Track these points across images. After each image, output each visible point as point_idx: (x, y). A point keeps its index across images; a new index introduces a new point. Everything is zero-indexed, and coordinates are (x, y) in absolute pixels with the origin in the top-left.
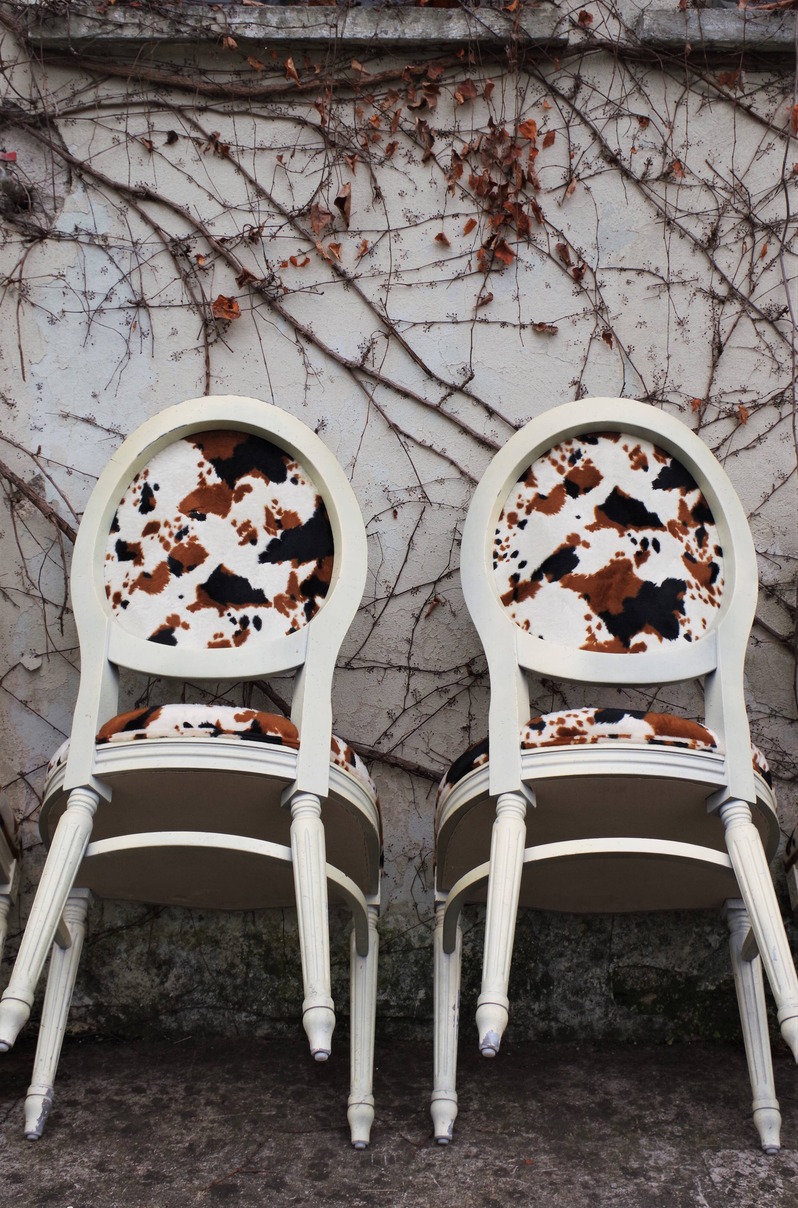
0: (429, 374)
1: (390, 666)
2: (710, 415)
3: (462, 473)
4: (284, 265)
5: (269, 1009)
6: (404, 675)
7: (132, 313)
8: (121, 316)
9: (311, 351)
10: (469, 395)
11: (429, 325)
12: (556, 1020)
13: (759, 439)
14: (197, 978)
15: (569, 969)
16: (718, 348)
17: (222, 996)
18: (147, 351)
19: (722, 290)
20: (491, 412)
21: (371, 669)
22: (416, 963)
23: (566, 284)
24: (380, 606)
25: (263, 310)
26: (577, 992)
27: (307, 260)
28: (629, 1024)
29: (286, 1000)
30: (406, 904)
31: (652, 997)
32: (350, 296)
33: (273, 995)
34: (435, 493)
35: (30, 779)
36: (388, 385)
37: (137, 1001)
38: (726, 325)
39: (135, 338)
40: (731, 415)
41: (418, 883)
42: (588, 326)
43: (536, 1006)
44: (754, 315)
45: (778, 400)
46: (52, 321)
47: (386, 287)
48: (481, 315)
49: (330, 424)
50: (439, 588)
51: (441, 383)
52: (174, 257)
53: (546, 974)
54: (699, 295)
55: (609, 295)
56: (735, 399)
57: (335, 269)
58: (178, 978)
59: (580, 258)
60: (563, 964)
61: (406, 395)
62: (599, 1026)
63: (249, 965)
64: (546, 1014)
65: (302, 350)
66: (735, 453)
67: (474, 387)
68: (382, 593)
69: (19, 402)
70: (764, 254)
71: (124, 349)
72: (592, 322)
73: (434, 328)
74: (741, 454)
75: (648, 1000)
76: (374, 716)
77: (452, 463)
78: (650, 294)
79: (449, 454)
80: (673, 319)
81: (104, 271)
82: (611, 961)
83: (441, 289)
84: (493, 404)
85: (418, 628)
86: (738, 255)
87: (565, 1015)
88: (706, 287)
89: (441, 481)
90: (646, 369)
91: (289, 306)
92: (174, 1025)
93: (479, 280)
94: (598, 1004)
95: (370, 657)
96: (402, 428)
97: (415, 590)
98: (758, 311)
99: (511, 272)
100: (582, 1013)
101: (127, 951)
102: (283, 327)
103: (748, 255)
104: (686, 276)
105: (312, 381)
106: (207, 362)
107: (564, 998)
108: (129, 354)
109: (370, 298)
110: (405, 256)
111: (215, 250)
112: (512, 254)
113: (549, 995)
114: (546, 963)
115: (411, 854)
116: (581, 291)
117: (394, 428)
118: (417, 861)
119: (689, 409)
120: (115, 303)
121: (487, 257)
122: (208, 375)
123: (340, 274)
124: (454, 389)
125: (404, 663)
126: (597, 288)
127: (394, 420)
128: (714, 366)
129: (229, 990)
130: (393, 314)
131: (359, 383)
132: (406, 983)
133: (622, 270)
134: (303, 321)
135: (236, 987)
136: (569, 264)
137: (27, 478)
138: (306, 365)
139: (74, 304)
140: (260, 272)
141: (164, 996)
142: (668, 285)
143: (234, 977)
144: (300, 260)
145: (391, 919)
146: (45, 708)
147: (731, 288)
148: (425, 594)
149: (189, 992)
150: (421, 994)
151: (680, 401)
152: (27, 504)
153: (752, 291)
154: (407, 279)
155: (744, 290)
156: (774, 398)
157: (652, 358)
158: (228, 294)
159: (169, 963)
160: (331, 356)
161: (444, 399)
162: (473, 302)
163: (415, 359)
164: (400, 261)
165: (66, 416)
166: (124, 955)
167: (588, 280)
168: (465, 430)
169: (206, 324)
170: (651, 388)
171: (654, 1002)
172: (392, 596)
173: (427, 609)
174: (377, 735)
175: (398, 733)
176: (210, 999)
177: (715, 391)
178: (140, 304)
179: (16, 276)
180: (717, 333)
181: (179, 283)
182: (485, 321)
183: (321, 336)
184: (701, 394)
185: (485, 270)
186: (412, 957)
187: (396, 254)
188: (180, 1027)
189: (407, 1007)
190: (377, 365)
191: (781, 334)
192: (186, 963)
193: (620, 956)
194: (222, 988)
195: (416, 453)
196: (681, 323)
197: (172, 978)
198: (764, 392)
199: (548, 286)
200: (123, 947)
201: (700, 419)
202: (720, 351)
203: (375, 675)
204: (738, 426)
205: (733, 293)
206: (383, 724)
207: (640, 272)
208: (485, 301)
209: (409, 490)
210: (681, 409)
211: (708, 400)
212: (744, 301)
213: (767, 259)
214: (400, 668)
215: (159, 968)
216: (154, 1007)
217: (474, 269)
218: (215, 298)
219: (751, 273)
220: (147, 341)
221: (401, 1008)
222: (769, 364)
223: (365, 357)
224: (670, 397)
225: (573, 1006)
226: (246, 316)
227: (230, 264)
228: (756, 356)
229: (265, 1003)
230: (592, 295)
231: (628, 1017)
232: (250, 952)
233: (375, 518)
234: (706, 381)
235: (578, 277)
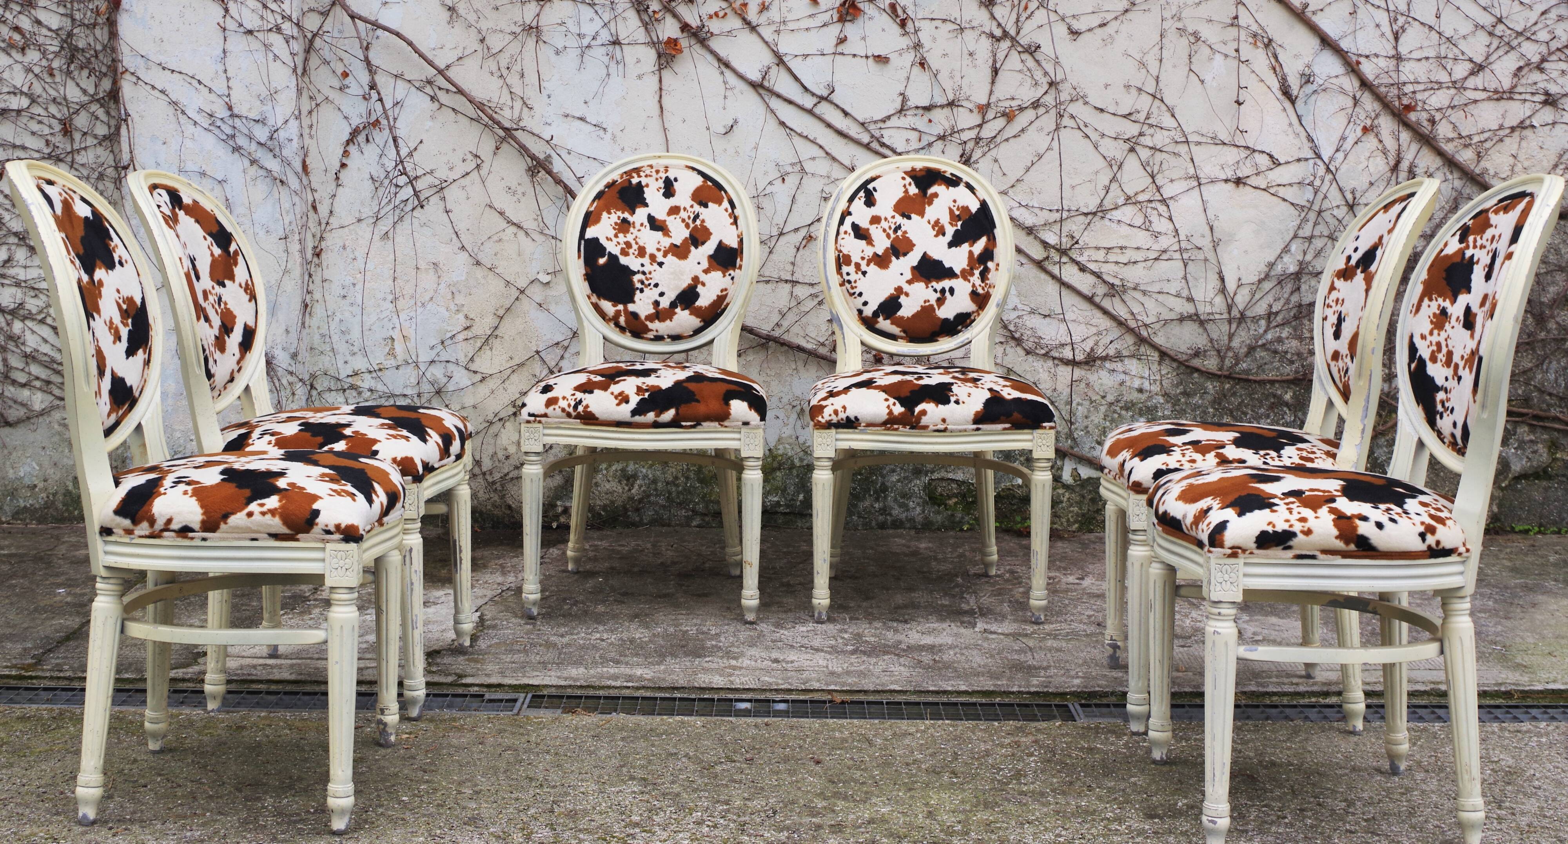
0: (806, 89)
1: (780, 280)
2: (990, 115)
3: (827, 153)
4: (711, 17)
5: (701, 507)
6: (788, 286)
7: (611, 48)
8: (603, 50)
9: (728, 73)
10: (831, 102)
11: (806, 56)
12: (890, 515)
13: (1023, 130)
14: (653, 486)
15: (898, 481)
16: (995, 71)
17: (669, 499)
18: (621, 73)
19: (998, 33)
20: (846, 114)
21: (768, 282)
22: (798, 476)
23: (896, 29)
24: (774, 241)
25: (697, 47)
26: (904, 496)
27: (726, 14)
28: (939, 518)
29: (712, 502)
30: (791, 437)
31: (954, 500)
32: (754, 37)
33: (703, 497)
34: (808, 166)
35: (542, 354)
36: (779, 96)
37: (613, 502)
38: (1001, 56)
39: (613, 65)
40: (1004, 114)
41: (799, 423)
42: (910, 56)
43: (877, 505)
44: (1020, 49)
45: (1036, 105)
46: (557, 53)
47: (778, 32)
48: (839, 50)
49: (741, 121)
50: (812, 228)
51: (813, 94)
52: (638, 11)
53: (883, 484)
54: (983, 36)
55: (924, 37)
56: (1007, 104)
57: (744, 19)
58: (640, 486)
59: (904, 12)
60: (894, 478)
61: (790, 102)
62: (919, 519)
63: (687, 478)
64: (884, 511)
65: (722, 73)
66: (1007, 140)
67: (834, 97)
68: (775, 232)
69: (535, 106)
70: (1026, 8)
71: (605, 72)
72: (913, 54)
73: (809, 58)
74: (1011, 140)
75: (951, 502)
76: (770, 312)
77: (821, 147)
78: (951, 35)
79: (818, 141)
80: (966, 52)
81: (592, 20)
82: (926, 475)
83: (813, 32)
84: (848, 109)
85: (798, 255)
86: (1009, 9)
87: (896, 511)
88: (988, 31)
89: (814, 159)
90: (948, 85)
91: (714, 44)
92: (637, 519)
93: (839, 26)
94: (918, 504)
95: (767, 274)
96: (788, 124)
97: (797, 230)
98: (1022, 46)
99: (860, 21)
100: (908, 510)
101: (606, 469)
102: (710, 58)
103: (1016, 9)
104: (974, 24)
105: (729, 93)
106: (660, 81)
107: (895, 500)
108: (608, 75)
109: (767, 39)
110: (789, 11)
111: (665, 7)
112: (859, 10)
113: (886, 497)
114: (883, 476)
115: (794, 404)
116: (906, 33)
117: (783, 124)
118: (799, 408)
119: (976, 111)
120: (599, 41)
121: (844, 12)
122: (661, 89)
123: (747, 23)
124: (822, 98)
125: (789, 278)
126: (916, 31)
127: (783, 119)
128: (993, 82)
129: (674, 495)
130: (782, 50)
131: (760, 95)
132: (791, 489)
133: (932, 19)
134: (723, 54)
135: (679, 493)
136: (897, 16)
137: (542, 156)
138: (725, 83)
139: (572, 42)
140: (694, 22)
141: (631, 499)
142: (962, 29)
143: (677, 486)
144: (721, 14)
145: (781, 447)
146: (552, 308)
147: (1004, 31)
148: (803, 233)
149: (649, 496)
150: (801, 497)
151: (971, 106)
152: (543, 173)
153: (1018, 33)
154: (791, 26)
155: (1013, 32)
156: (1033, 103)
157: (952, 77)
158: (674, 36)
159: (635, 477)
160: (741, 77)
161: (815, 105)
162: (835, 42)
163: (796, 78)
164: (786, 14)
165: (567, 116)
166: (605, 472)
167: (910, 26)
168: (829, 126)
169: (659, 56)
170: (951, 98)
171: (956, 503)
172: (781, 234)
173: (804, 243)
174: (772, 325)
175: (785, 324)
176: (662, 501)
177: (993, 99)
178: (616, 43)
179: (534, 24)
180: (995, 61)
181: (642, 29)
182: (842, 54)
183: (734, 64)
184: (984, 101)
185: (842, 19)
186: (795, 472)
187: (784, 10)
188: (641, 519)
189: (792, 506)
190: (772, 82)
191: (1037, 61)
192: (645, 477)
193: (932, 472)
194: (670, 493)
195: (797, 140)
196: (971, 54)
197: (636, 487)
198: (1025, 99)
199: (883, 30)
200: (604, 466)
201: (983, 118)
202: (996, 74)
203: (769, 286)
204: (1008, 122)
205: (1006, 34)
206: (776, 318)
207: (944, 21)
208: (842, 41)
209: (793, 164)
210: (971, 111)
211: (989, 105)
212: (1013, 39)
213: (1029, 12)
214: (786, 281)
215: (628, 480)
216: (624, 507)
217: (835, 19)
218: (666, 39)
219: (1018, 20)
220: (621, 66)
221: (787, 506)
222: (1029, 80)
223: (764, 78)
224: (964, 103)
225: (902, 505)
226: (686, 51)
227: (675, 16)
228: (1021, 76)
229: (698, 503)
230: (912, 36)
231: (939, 513)
232: (688, 469)
233: (770, 183)
234: (988, 92)
235: (903, 24)
